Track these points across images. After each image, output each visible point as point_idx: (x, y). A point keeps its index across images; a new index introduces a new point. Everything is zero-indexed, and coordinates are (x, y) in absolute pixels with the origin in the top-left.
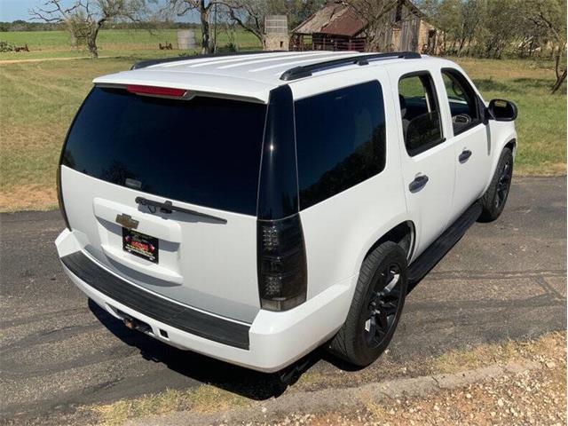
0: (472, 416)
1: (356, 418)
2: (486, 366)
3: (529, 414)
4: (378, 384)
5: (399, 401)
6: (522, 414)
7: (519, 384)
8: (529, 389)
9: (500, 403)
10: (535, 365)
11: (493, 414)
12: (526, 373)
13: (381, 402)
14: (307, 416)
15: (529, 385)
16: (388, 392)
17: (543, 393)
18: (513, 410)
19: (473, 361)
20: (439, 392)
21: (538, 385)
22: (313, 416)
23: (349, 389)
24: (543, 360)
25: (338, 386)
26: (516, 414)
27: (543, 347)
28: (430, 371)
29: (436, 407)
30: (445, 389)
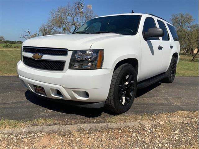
0: (119, 139)
1: (65, 136)
2: (132, 122)
3: (146, 139)
4: (81, 125)
5: (87, 131)
6: (143, 139)
7: (145, 129)
8: (149, 131)
9: (134, 135)
10: (155, 123)
11: (129, 138)
12: (150, 125)
13: (79, 131)
14: (43, 133)
15: (150, 129)
16: (84, 128)
17: (156, 133)
18: (139, 138)
19: (127, 119)
20: (107, 129)
21: (154, 130)
22: (45, 134)
23: (67, 126)
24: (158, 121)
25: (63, 124)
26: (140, 139)
27: (160, 117)
28: (106, 122)
29: (104, 135)
30: (110, 128)
